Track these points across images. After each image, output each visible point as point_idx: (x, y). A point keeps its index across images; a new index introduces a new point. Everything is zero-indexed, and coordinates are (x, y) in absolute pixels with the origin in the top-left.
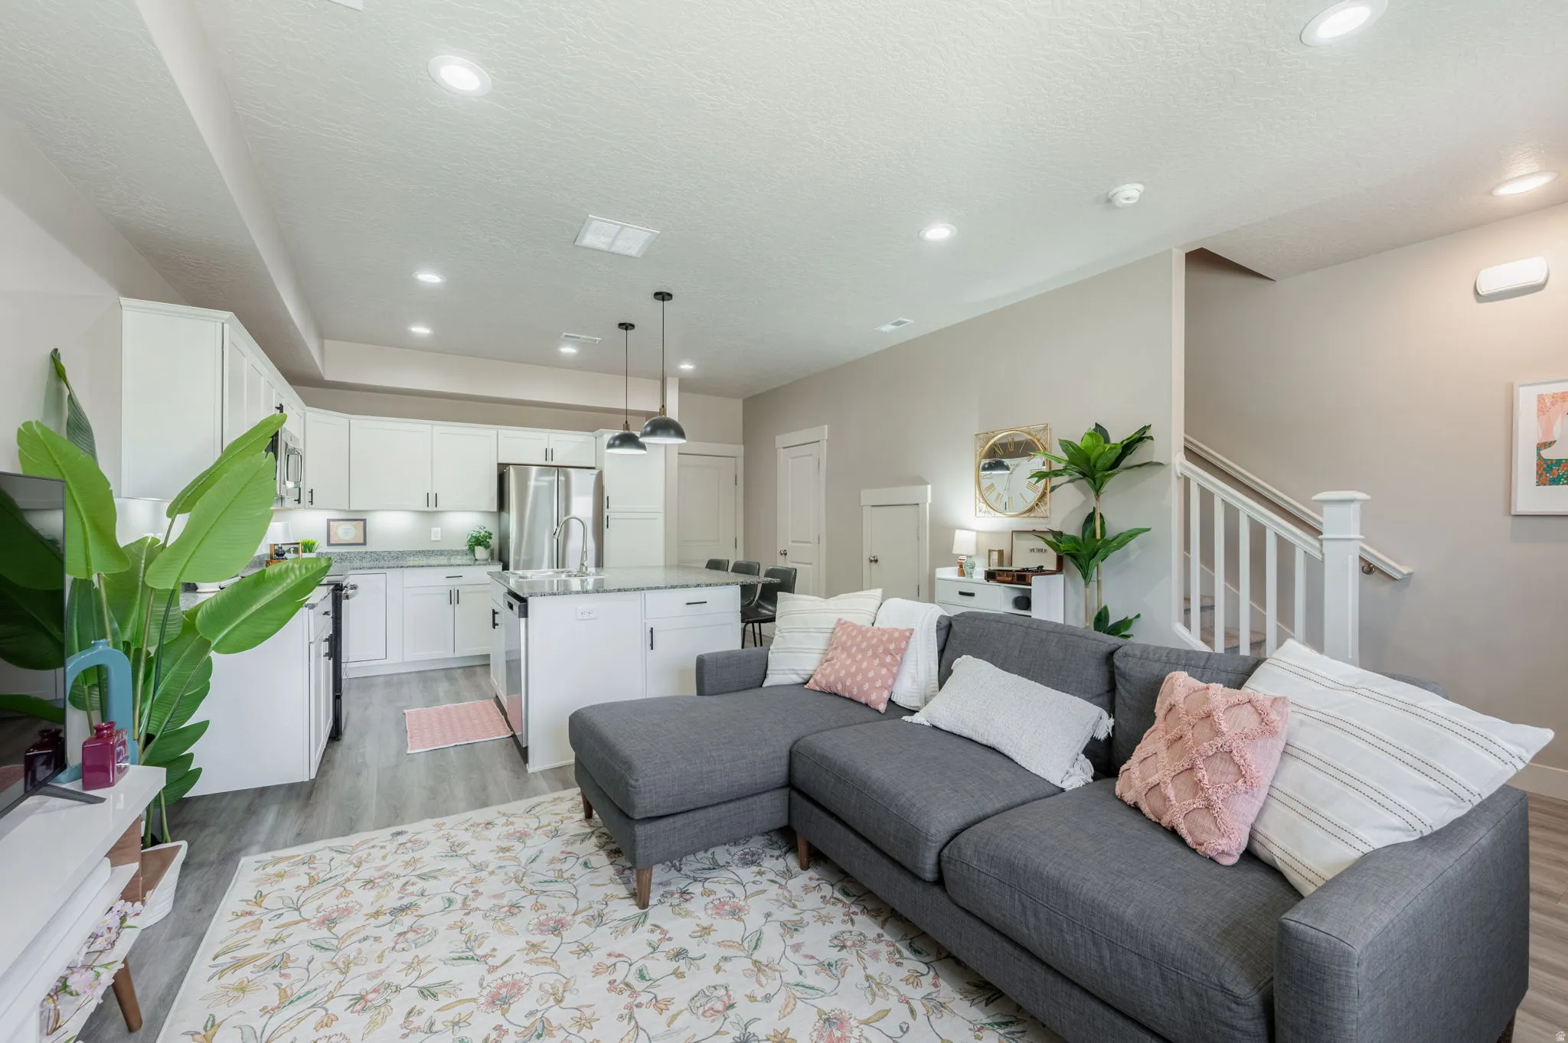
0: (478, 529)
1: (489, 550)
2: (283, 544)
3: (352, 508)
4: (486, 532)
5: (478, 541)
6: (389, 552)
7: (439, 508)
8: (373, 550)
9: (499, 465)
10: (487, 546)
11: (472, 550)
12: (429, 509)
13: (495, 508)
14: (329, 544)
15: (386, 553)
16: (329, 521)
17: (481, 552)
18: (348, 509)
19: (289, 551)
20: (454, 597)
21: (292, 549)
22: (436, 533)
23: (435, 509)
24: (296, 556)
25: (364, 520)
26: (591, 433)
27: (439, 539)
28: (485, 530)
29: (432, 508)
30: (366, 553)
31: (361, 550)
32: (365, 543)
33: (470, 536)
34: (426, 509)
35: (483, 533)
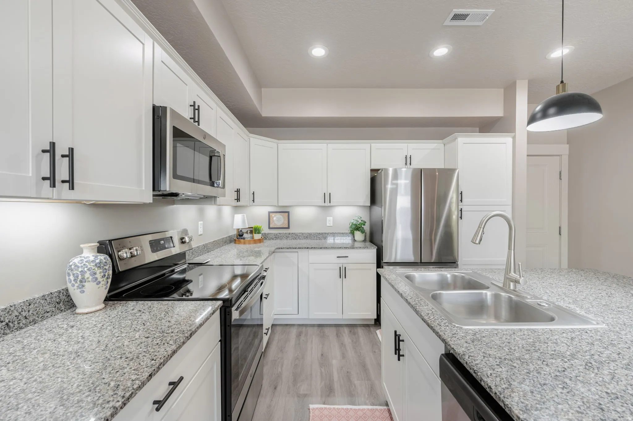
0: (356, 218)
1: (364, 234)
2: (242, 229)
3: (279, 205)
4: (362, 221)
5: (357, 228)
6: (303, 234)
7: (332, 204)
8: (293, 232)
9: (372, 171)
10: (363, 232)
11: (352, 233)
12: (326, 204)
13: (368, 204)
14: (270, 228)
15: (301, 235)
16: (269, 213)
17: (359, 236)
18: (277, 205)
19: (247, 233)
20: (343, 273)
21: (249, 231)
22: (330, 221)
23: (329, 204)
24: (251, 235)
25: (288, 212)
26: (441, 141)
27: (332, 225)
28: (361, 219)
29: (327, 204)
30: (289, 233)
31: (286, 232)
32: (288, 228)
33: (351, 224)
34: (323, 204)
35: (360, 221)
